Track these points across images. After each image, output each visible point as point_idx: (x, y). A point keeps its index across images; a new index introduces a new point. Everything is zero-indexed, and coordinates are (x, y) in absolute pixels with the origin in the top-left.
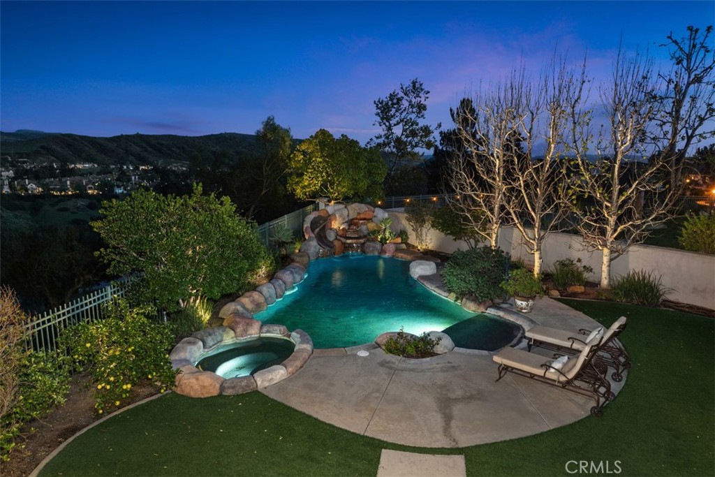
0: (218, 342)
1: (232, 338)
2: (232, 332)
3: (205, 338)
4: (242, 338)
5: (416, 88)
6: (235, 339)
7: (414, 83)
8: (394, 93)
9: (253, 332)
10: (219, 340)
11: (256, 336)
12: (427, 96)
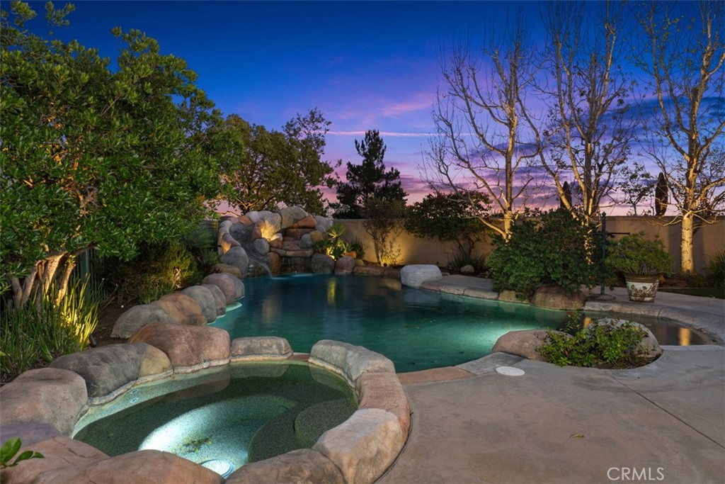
0: (129, 380)
1: (164, 369)
2: (161, 355)
3: (91, 367)
4: (189, 370)
5: (315, 118)
6: (170, 372)
7: (312, 114)
8: (291, 122)
9: (215, 353)
10: (130, 374)
11: (222, 363)
12: (327, 127)
